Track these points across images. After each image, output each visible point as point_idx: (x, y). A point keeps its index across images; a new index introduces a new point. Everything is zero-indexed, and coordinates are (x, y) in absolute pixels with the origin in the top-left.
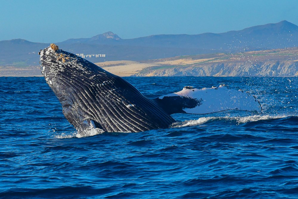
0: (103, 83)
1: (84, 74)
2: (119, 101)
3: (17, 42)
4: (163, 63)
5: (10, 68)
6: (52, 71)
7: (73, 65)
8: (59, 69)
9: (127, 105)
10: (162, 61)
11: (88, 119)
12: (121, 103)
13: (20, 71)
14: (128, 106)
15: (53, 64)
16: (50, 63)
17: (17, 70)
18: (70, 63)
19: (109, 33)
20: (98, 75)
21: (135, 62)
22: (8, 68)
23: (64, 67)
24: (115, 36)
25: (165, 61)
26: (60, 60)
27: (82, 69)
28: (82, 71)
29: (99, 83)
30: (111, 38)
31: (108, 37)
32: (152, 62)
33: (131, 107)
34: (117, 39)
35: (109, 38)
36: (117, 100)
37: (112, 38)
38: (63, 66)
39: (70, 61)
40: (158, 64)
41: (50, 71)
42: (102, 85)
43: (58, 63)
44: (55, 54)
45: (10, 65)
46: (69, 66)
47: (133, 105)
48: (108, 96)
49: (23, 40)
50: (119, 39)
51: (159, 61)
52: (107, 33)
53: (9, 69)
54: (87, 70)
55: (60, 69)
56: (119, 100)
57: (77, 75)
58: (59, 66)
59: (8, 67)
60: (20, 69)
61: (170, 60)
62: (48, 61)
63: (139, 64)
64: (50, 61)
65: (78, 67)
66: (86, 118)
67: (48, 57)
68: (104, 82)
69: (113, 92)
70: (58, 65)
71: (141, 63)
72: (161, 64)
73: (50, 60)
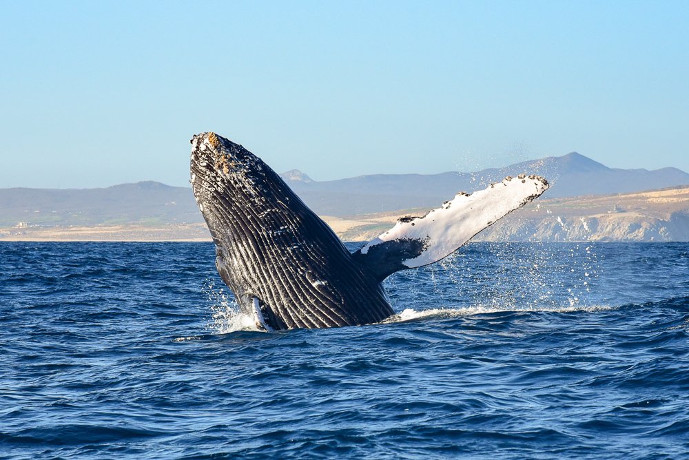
0: (280, 229)
1: (253, 203)
2: (301, 273)
3: (148, 186)
4: (380, 220)
5: (136, 227)
6: (205, 185)
7: (240, 181)
8: (216, 186)
9: (314, 282)
10: (379, 217)
11: (250, 295)
12: (304, 278)
13: (152, 232)
14: (315, 285)
15: (208, 173)
16: (204, 169)
17: (146, 230)
18: (234, 175)
19: (294, 172)
20: (274, 210)
21: (334, 218)
22: (133, 228)
23: (224, 184)
24: (305, 176)
25: (384, 216)
26: (220, 167)
27: (252, 192)
28: (250, 195)
29: (273, 229)
30: (298, 180)
31: (292, 178)
32: (363, 217)
33: (319, 286)
34: (306, 182)
35: (294, 180)
36: (297, 271)
37: (300, 180)
38: (223, 181)
39: (236, 171)
40: (373, 222)
41: (201, 187)
42: (277, 234)
43: (217, 174)
44: (214, 152)
45: (136, 222)
46: (232, 182)
47: (323, 283)
48: (284, 259)
49: (157, 182)
50: (310, 181)
51: (373, 217)
52: (290, 171)
53: (134, 230)
54: (260, 194)
55: (218, 186)
56: (301, 270)
57: (241, 203)
58: (218, 179)
59: (132, 226)
60: (152, 230)
61: (391, 215)
62: (202, 164)
63: (342, 221)
64: (204, 167)
65: (246, 186)
66: (248, 292)
67: (203, 156)
68: (282, 228)
69: (293, 251)
70: (215, 177)
71: (344, 219)
72: (376, 222)
73: (205, 164)
